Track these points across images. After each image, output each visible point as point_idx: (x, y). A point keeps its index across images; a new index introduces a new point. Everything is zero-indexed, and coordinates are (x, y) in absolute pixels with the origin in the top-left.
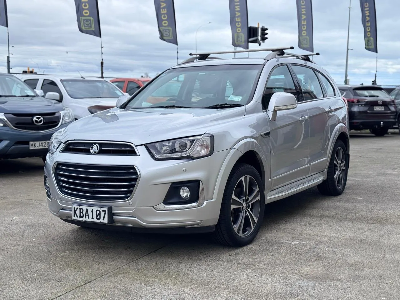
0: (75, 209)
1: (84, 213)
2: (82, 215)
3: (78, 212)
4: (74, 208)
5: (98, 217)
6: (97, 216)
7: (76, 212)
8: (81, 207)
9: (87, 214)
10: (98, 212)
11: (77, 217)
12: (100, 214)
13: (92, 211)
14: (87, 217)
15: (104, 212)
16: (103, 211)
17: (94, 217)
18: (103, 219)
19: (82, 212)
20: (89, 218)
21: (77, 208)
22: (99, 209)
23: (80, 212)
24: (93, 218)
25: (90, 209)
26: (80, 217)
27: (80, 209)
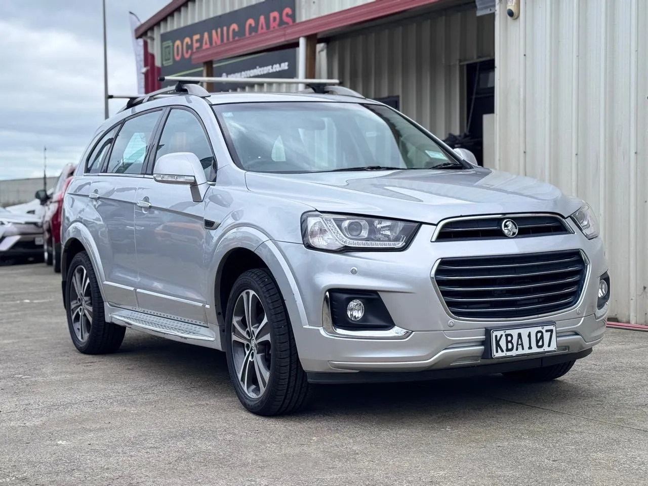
0: (498, 339)
1: (515, 341)
2: (510, 346)
3: (503, 343)
4: (496, 336)
5: (540, 344)
6: (538, 342)
7: (500, 343)
8: (508, 332)
9: (520, 343)
10: (539, 335)
11: (502, 351)
12: (542, 337)
13: (529, 336)
14: (520, 347)
15: (549, 333)
16: (547, 331)
17: (532, 346)
18: (549, 346)
19: (511, 342)
20: (523, 349)
21: (502, 335)
22: (540, 329)
23: (507, 342)
24: (530, 348)
25: (524, 332)
26: (508, 350)
27: (507, 336)
